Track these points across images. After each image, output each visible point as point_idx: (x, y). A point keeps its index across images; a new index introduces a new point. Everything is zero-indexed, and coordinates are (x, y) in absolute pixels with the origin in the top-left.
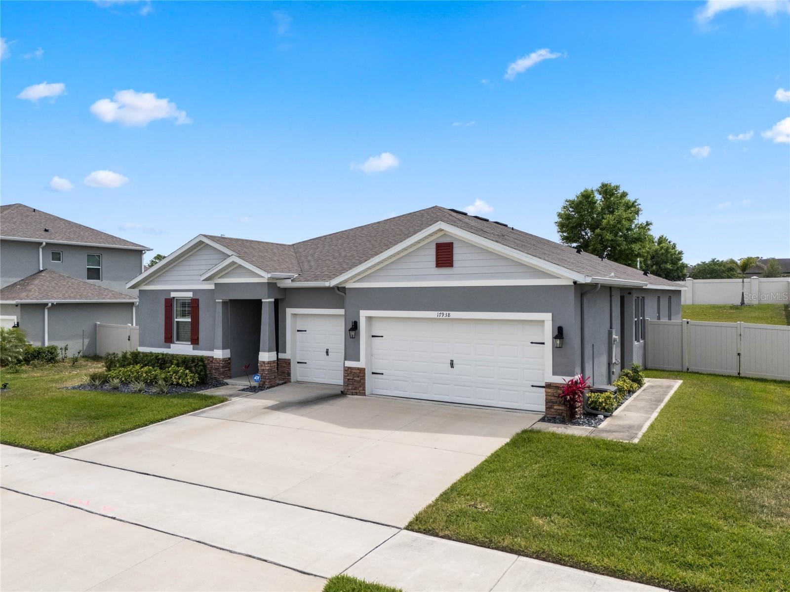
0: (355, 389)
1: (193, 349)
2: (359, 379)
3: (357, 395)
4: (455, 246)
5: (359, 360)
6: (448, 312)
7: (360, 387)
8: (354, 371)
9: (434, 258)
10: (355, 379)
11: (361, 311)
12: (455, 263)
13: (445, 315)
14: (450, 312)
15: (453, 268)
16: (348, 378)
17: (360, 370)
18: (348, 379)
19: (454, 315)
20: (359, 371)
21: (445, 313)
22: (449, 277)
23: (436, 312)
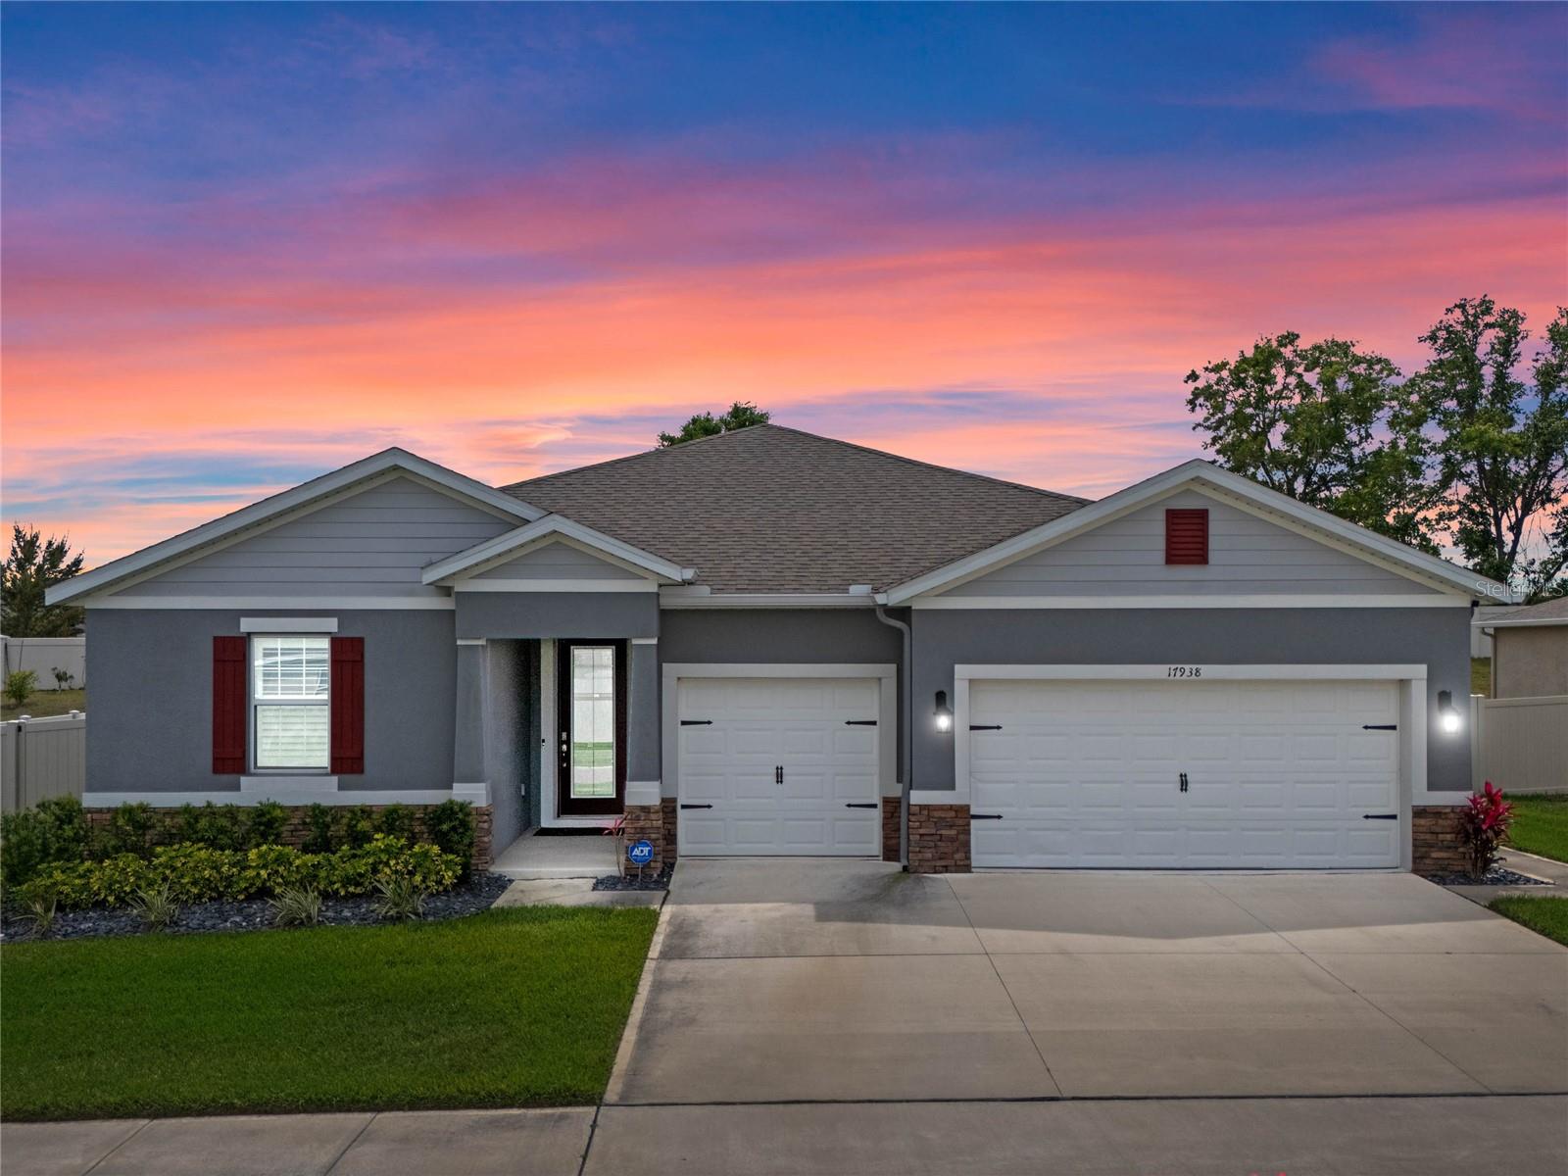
0: (940, 859)
1: (341, 787)
2: (953, 832)
3: (947, 872)
4: (1212, 516)
5: (952, 787)
6: (1194, 667)
7: (958, 851)
8: (937, 814)
9: (1161, 543)
10: (943, 832)
11: (957, 667)
12: (1213, 556)
13: (1187, 673)
14: (1199, 666)
15: (1207, 567)
16: (922, 831)
17: (956, 811)
18: (921, 835)
19: (1209, 671)
20: (953, 814)
21: (1187, 667)
22: (1197, 587)
23: (1165, 667)
